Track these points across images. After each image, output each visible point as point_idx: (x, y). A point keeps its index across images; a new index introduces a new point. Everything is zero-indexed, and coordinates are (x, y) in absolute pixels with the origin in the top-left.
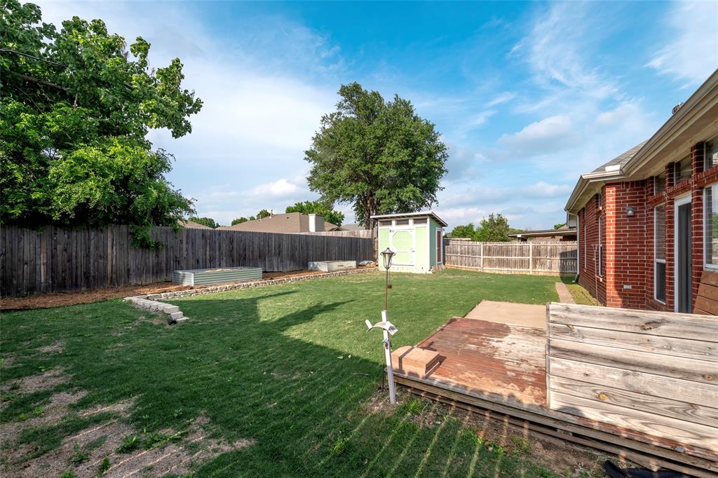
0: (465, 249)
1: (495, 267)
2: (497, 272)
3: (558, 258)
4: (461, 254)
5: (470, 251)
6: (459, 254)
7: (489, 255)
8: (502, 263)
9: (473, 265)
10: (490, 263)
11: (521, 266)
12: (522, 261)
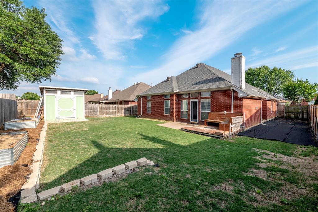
0: (90, 108)
1: (104, 115)
2: (104, 117)
3: (123, 110)
4: (88, 110)
5: (93, 108)
6: (87, 110)
7: (101, 110)
8: (106, 113)
9: (94, 115)
10: (102, 113)
11: (113, 114)
12: (113, 112)
